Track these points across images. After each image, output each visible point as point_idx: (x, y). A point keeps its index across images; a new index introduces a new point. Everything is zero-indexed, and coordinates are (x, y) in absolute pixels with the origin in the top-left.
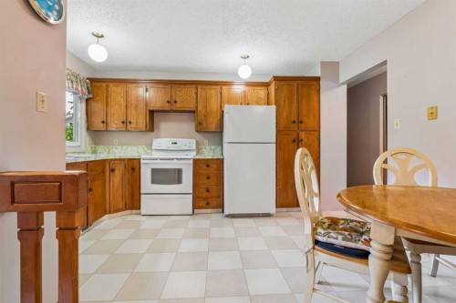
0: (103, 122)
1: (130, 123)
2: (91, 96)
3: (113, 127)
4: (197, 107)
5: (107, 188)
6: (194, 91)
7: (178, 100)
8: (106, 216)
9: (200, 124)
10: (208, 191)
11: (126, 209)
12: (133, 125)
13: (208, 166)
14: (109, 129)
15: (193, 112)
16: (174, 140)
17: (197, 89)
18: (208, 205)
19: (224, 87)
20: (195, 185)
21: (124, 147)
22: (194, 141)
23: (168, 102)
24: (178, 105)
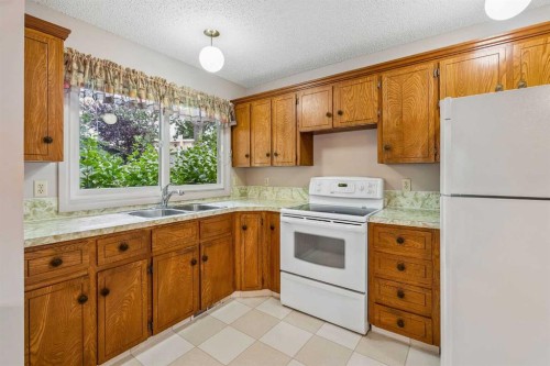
0: (247, 156)
1: (276, 155)
2: (234, 123)
3: (257, 162)
4: (380, 117)
5: (237, 252)
6: (374, 86)
7: (345, 109)
8: (236, 294)
9: (388, 149)
10: (401, 295)
11: (263, 288)
12: (280, 159)
13: (401, 241)
14: (253, 165)
15: (374, 126)
16: (343, 180)
17: (380, 80)
18: (400, 326)
19: (443, 63)
20: (373, 277)
21: (276, 189)
22: (379, 182)
23: (328, 115)
24: (345, 118)
